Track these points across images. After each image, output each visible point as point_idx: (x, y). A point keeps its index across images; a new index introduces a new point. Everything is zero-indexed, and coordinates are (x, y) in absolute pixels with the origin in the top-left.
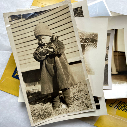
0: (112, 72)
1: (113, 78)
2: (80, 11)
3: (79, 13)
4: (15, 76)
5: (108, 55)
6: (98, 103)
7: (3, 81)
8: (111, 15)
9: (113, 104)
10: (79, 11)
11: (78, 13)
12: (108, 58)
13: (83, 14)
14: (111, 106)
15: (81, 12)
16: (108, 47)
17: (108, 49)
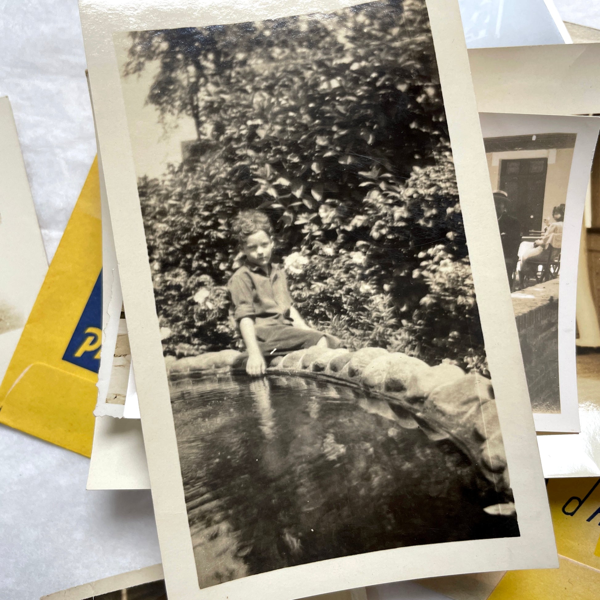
0: (578, 336)
1: (583, 371)
2: (414, 12)
3: (411, 22)
4: (79, 354)
5: (559, 250)
6: (511, 504)
7: (17, 381)
8: (568, 40)
9: (581, 503)
10: (407, 14)
11: (402, 22)
12: (558, 265)
13: (428, 31)
14: (569, 509)
15: (419, 18)
16: (563, 206)
17: (561, 219)
